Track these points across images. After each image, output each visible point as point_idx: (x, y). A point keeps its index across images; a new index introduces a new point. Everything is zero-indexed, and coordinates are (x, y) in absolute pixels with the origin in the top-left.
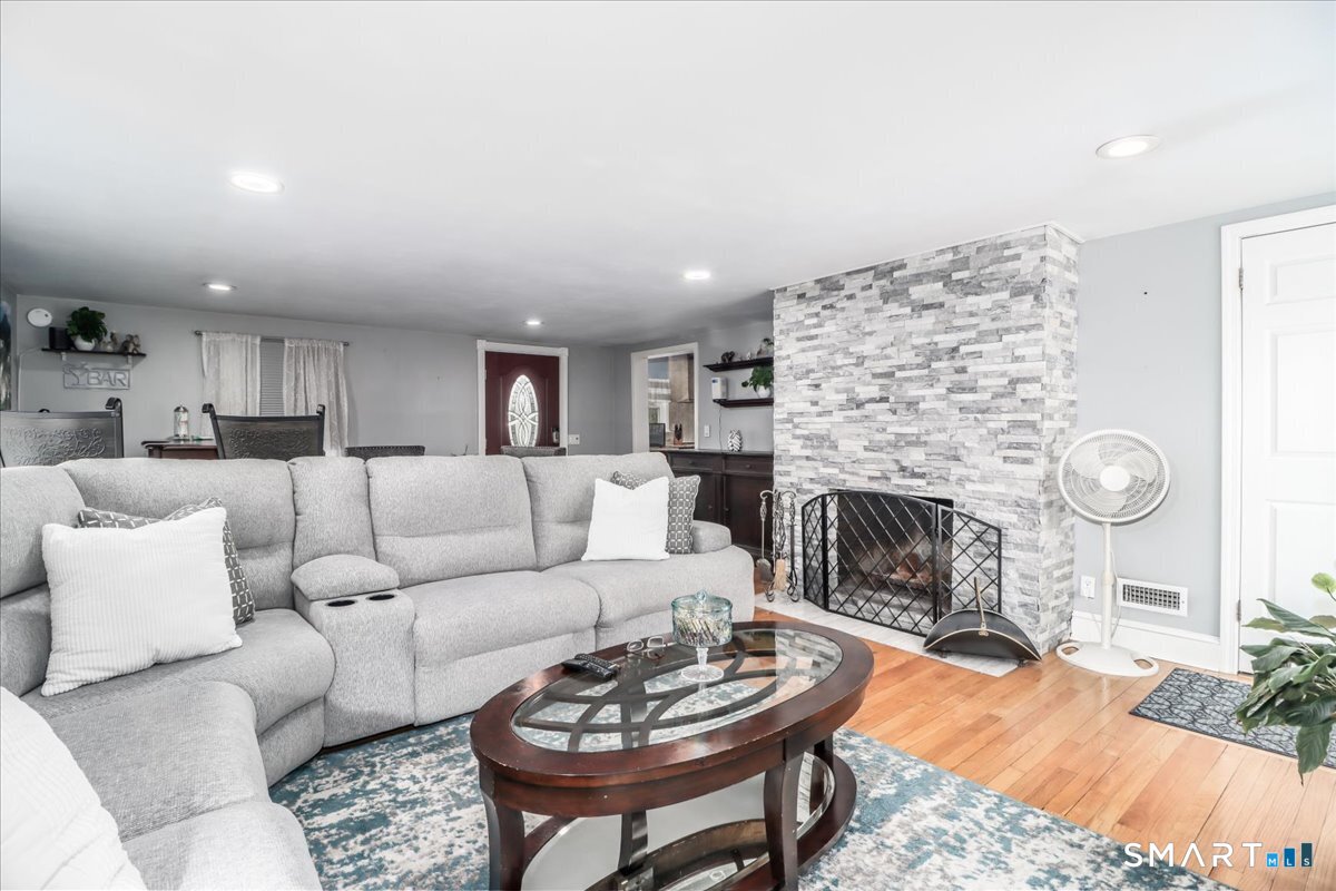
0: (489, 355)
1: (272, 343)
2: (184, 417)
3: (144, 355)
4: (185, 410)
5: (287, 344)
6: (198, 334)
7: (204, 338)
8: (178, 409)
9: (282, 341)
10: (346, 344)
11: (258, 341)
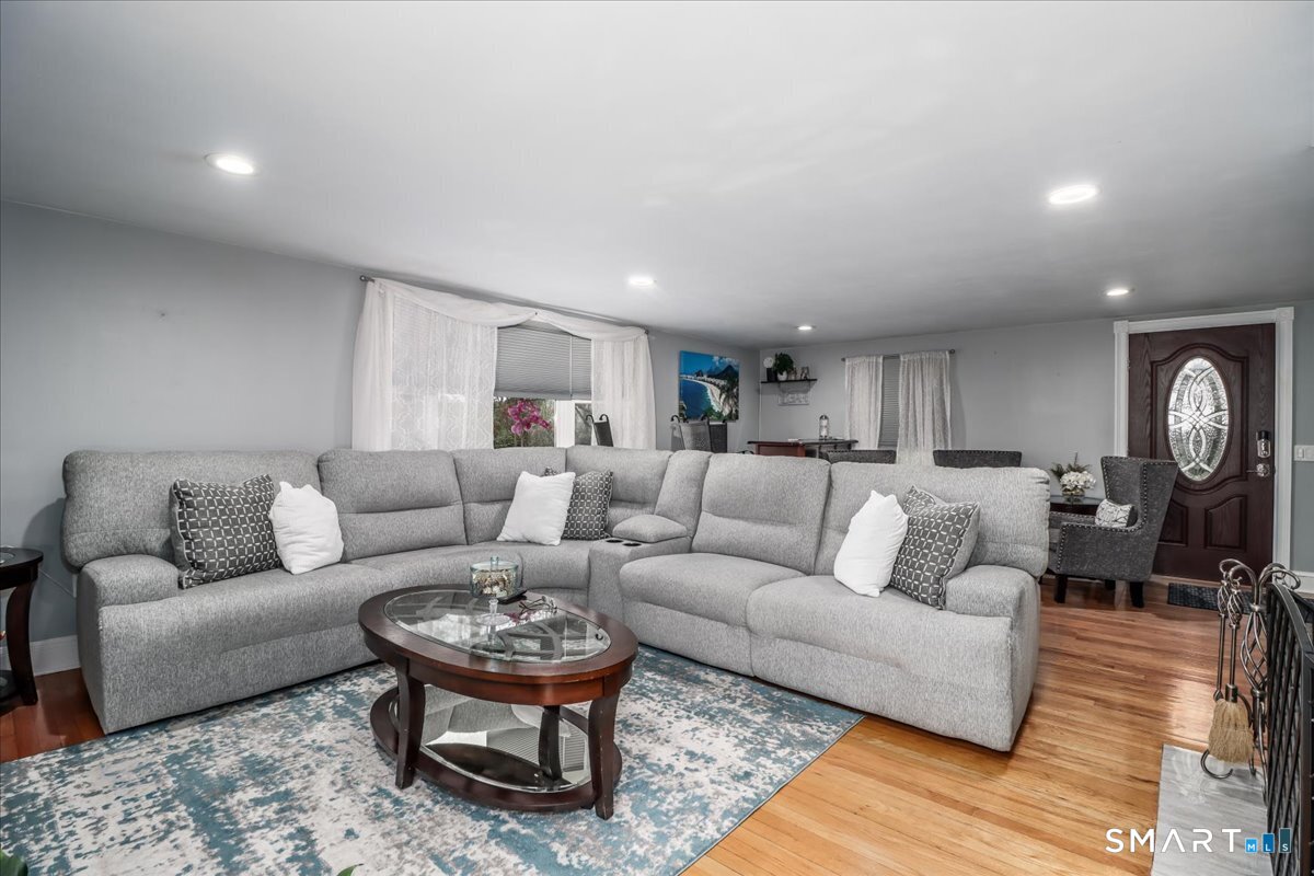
0: (1132, 338)
1: (891, 359)
2: (824, 422)
3: (815, 380)
4: (826, 418)
5: (902, 359)
6: (844, 360)
7: (847, 363)
8: (821, 418)
9: (898, 357)
10: (952, 352)
11: (881, 360)
